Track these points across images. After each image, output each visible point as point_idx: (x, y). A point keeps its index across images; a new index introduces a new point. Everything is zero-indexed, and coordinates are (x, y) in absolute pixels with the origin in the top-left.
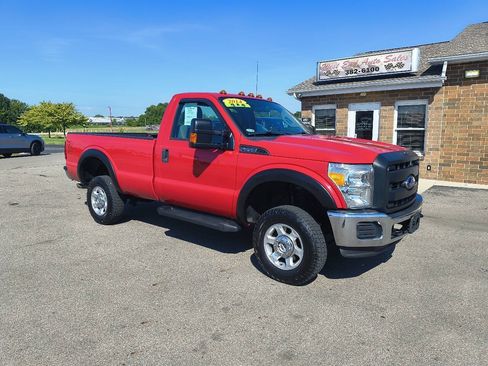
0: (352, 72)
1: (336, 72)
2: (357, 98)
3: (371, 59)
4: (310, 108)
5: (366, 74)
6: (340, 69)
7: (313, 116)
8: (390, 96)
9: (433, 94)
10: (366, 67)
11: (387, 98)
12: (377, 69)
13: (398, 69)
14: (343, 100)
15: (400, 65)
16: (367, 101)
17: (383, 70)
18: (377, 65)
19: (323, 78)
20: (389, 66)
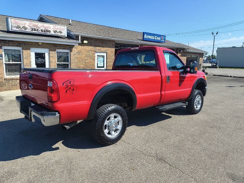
0: (35, 30)
1: (24, 28)
2: (36, 45)
3: (46, 25)
4: (1, 48)
5: (43, 33)
6: (27, 26)
7: (3, 53)
8: (54, 46)
9: (72, 48)
10: (44, 29)
11: (52, 47)
12: (50, 31)
13: (59, 34)
14: (27, 45)
15: (61, 32)
16: (42, 48)
17: (52, 33)
18: (49, 29)
19: (15, 29)
20: (55, 32)
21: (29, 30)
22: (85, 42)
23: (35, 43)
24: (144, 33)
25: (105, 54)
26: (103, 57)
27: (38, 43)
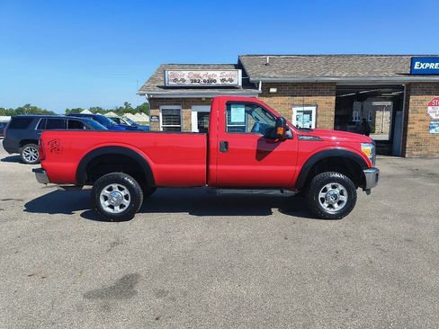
0: (195, 81)
1: (184, 80)
2: (199, 101)
3: (210, 73)
4: (157, 107)
5: (206, 85)
6: (185, 78)
7: (161, 115)
10: (207, 79)
12: (215, 81)
13: (229, 83)
14: (187, 103)
15: (231, 80)
17: (219, 83)
18: (214, 78)
19: (172, 83)
20: (223, 80)
21: (188, 83)
22: (273, 90)
23: (198, 99)
24: (413, 60)
25: (313, 109)
26: (310, 113)
27: (201, 98)
